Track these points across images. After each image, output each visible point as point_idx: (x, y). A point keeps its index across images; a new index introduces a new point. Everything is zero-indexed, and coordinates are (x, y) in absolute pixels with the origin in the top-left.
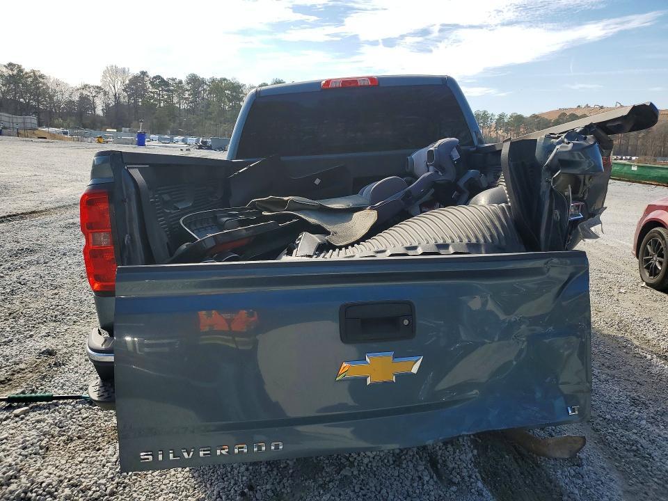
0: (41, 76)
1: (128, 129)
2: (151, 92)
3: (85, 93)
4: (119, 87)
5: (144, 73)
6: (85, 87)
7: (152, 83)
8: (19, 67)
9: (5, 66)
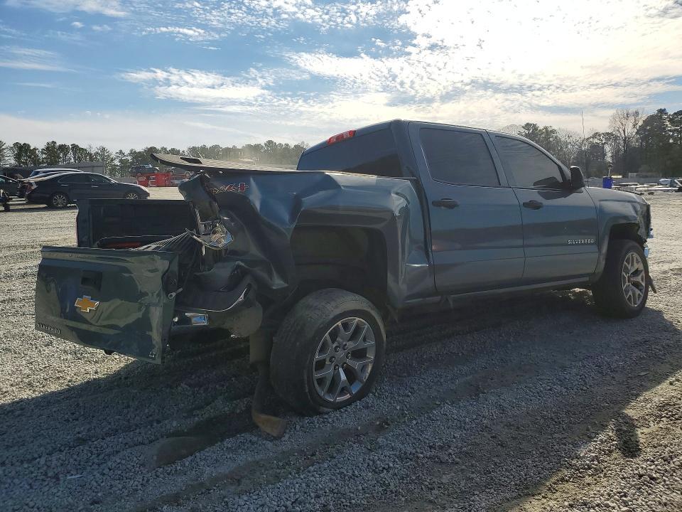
0: (553, 131)
1: (635, 174)
2: (670, 131)
3: (596, 141)
4: (630, 130)
5: (662, 111)
6: (596, 135)
7: (671, 121)
8: (534, 125)
9: (523, 127)
